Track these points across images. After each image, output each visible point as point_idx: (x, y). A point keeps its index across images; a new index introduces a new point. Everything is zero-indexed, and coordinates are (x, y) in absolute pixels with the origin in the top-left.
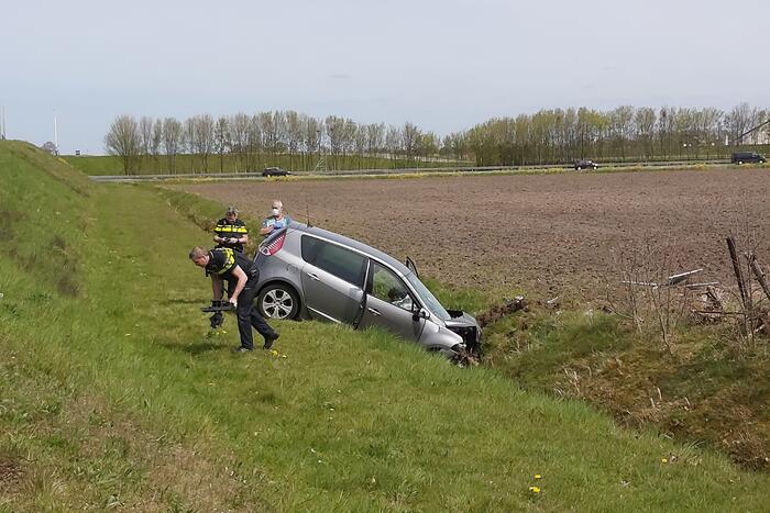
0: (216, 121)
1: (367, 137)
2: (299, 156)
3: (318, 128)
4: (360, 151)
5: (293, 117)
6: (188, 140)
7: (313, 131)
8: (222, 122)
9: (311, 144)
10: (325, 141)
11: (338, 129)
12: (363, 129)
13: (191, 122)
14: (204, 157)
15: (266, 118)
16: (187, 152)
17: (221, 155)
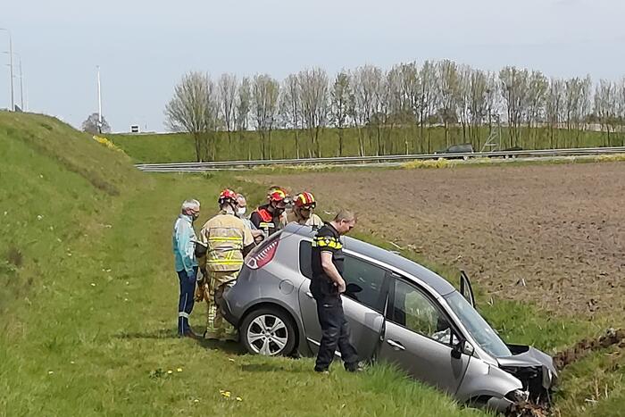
0: (331, 79)
1: (564, 98)
2: (459, 130)
3: (488, 86)
4: (554, 119)
5: (449, 69)
6: (290, 108)
7: (480, 90)
8: (342, 81)
9: (478, 112)
10: (499, 107)
11: (519, 88)
12: (557, 86)
13: (292, 81)
14: (314, 133)
15: (409, 71)
16: (289, 125)
17: (340, 131)
